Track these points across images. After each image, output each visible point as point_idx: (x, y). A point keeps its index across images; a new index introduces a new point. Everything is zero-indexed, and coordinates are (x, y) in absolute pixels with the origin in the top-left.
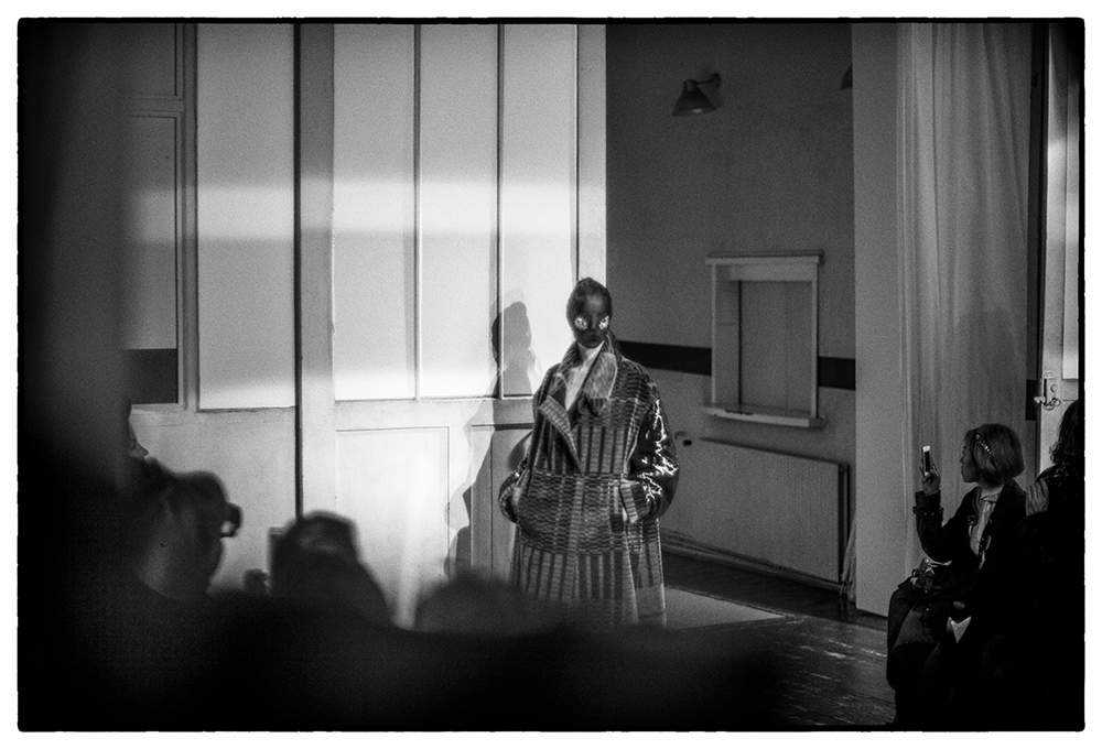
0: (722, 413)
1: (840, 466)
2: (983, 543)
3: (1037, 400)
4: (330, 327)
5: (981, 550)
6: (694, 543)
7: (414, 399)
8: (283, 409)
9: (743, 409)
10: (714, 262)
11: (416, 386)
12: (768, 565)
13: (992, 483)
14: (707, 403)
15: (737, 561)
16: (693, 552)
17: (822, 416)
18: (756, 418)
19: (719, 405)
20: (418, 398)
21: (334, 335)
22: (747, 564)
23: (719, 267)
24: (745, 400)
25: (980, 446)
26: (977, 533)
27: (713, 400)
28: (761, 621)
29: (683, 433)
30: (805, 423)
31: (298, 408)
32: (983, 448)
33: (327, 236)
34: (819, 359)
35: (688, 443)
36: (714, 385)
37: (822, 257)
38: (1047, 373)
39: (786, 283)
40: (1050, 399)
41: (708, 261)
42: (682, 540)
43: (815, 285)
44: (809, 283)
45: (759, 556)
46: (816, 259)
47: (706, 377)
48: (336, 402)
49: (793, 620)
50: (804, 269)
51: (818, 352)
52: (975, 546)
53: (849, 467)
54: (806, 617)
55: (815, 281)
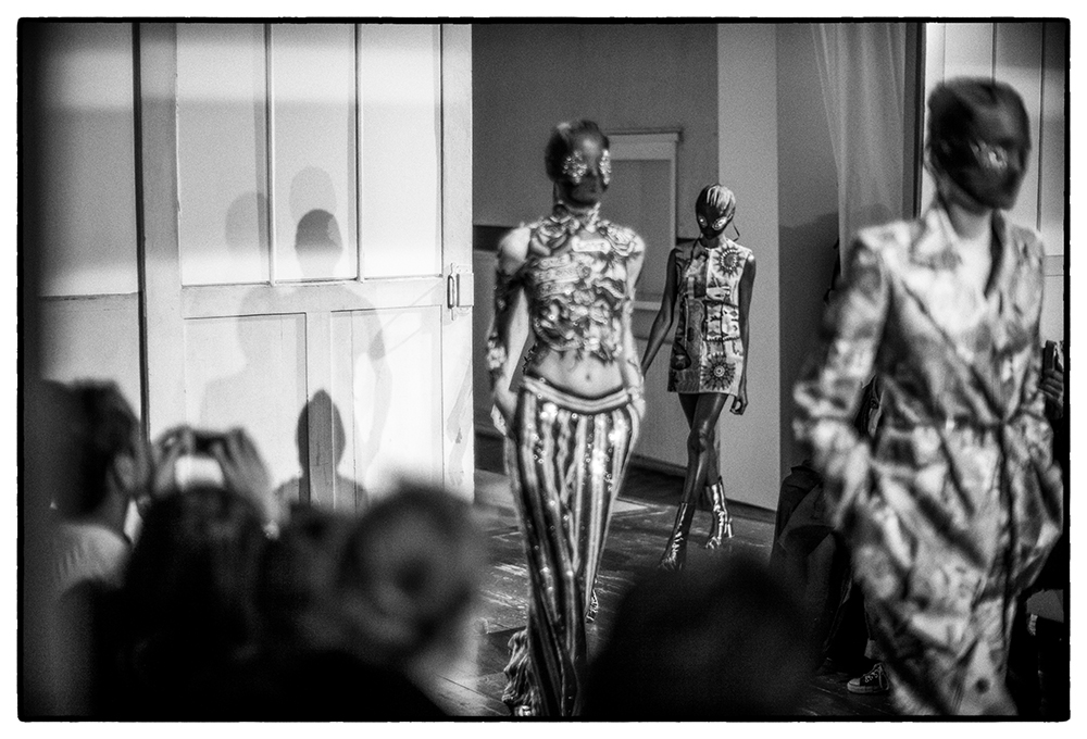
4: (176, 206)
7: (268, 283)
8: (126, 296)
11: (271, 270)
20: (273, 283)
21: (180, 213)
28: (624, 513)
31: (141, 294)
33: (171, 105)
34: (679, 239)
37: (680, 134)
39: (642, 162)
43: (673, 165)
44: (668, 161)
46: (675, 137)
48: (183, 287)
49: (656, 510)
50: (660, 147)
51: (677, 232)
54: (669, 507)
55: (673, 160)
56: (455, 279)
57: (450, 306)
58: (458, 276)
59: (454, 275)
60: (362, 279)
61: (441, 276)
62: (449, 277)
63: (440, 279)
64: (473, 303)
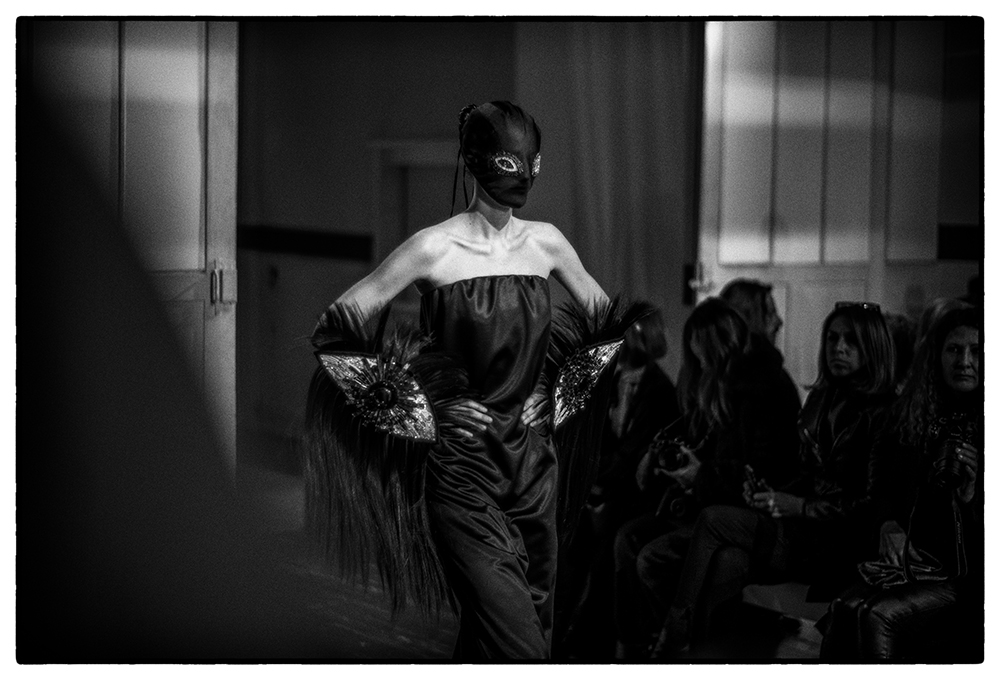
3: (692, 284)
5: (624, 431)
40: (705, 284)
52: (618, 428)
56: (218, 275)
57: (213, 302)
58: (221, 273)
59: (217, 271)
61: (204, 271)
62: (212, 274)
63: (203, 276)
64: (236, 299)
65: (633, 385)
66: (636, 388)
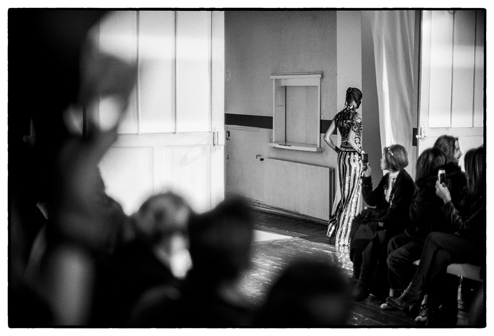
0: (278, 146)
1: (330, 169)
2: (391, 197)
3: (417, 136)
5: (390, 200)
6: (265, 205)
7: (137, 134)
9: (288, 144)
10: (274, 77)
11: (138, 128)
12: (298, 214)
13: (395, 170)
14: (271, 141)
15: (284, 213)
16: (264, 209)
17: (322, 146)
18: (292, 148)
19: (276, 142)
20: (139, 134)
22: (288, 214)
23: (276, 80)
24: (288, 140)
25: (390, 153)
26: (388, 193)
27: (274, 140)
29: (260, 156)
30: (315, 150)
32: (391, 155)
34: (321, 121)
35: (262, 160)
36: (274, 133)
37: (322, 75)
38: (421, 125)
39: (307, 86)
40: (423, 137)
41: (272, 77)
42: (259, 204)
43: (319, 88)
44: (317, 86)
45: (294, 211)
46: (320, 76)
47: (270, 130)
50: (314, 80)
51: (320, 118)
52: (387, 199)
53: (334, 169)
55: (319, 86)
56: (216, 133)
57: (214, 145)
58: (218, 132)
59: (216, 132)
60: (177, 133)
61: (210, 132)
62: (214, 133)
63: (210, 134)
64: (224, 144)
65: (394, 179)
66: (395, 180)
